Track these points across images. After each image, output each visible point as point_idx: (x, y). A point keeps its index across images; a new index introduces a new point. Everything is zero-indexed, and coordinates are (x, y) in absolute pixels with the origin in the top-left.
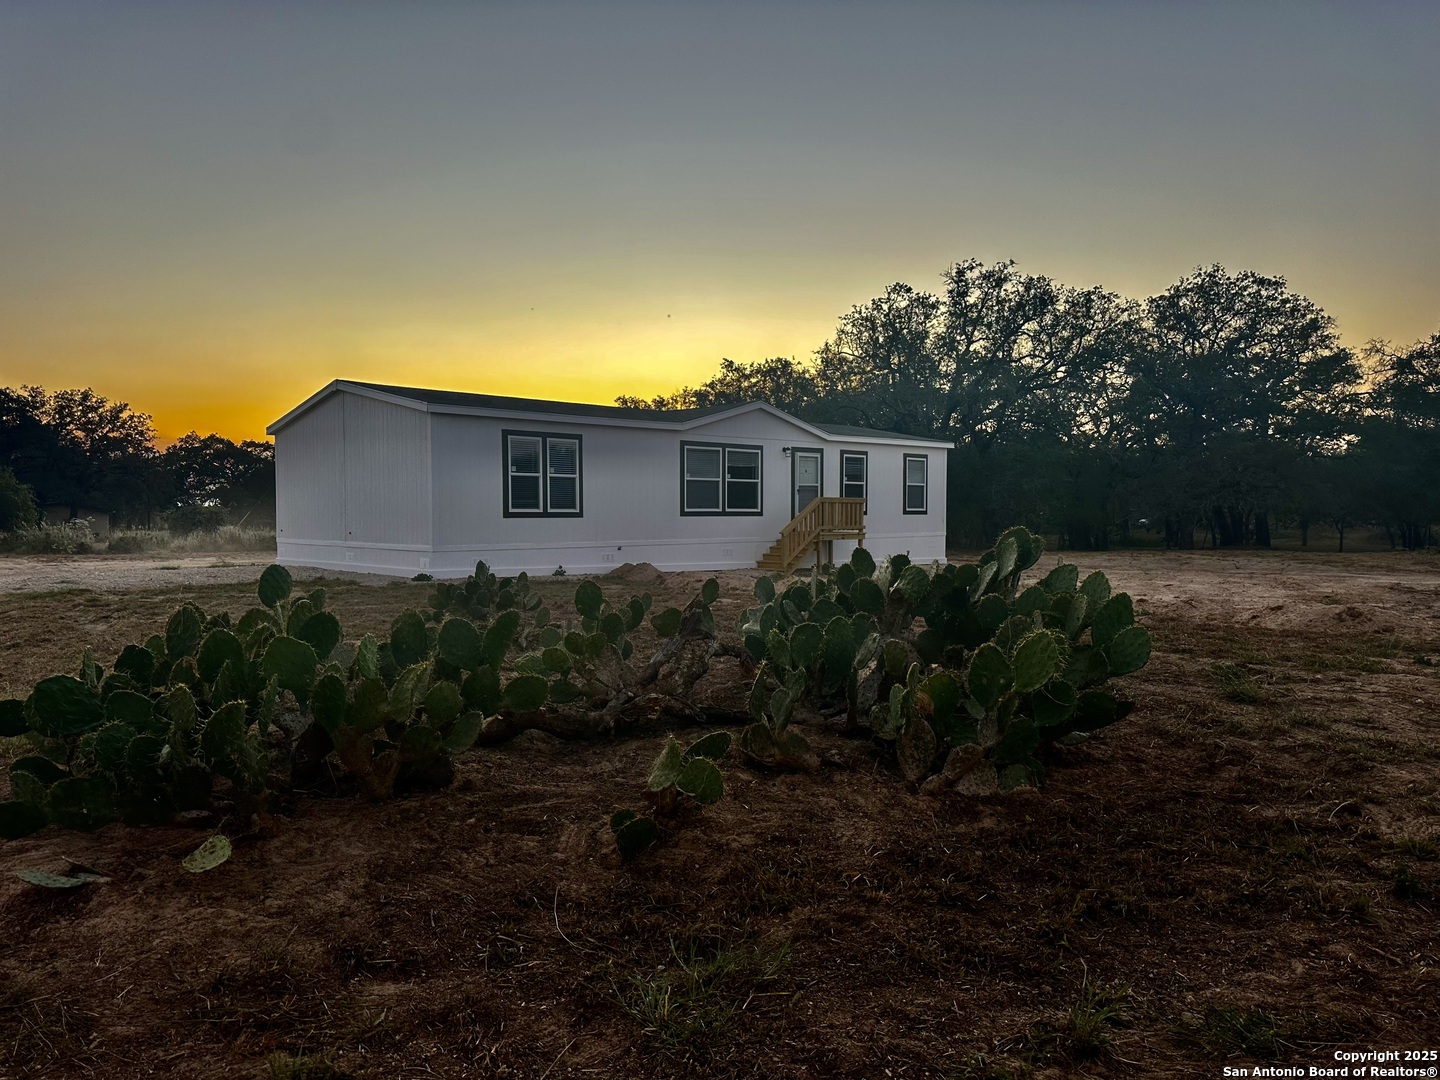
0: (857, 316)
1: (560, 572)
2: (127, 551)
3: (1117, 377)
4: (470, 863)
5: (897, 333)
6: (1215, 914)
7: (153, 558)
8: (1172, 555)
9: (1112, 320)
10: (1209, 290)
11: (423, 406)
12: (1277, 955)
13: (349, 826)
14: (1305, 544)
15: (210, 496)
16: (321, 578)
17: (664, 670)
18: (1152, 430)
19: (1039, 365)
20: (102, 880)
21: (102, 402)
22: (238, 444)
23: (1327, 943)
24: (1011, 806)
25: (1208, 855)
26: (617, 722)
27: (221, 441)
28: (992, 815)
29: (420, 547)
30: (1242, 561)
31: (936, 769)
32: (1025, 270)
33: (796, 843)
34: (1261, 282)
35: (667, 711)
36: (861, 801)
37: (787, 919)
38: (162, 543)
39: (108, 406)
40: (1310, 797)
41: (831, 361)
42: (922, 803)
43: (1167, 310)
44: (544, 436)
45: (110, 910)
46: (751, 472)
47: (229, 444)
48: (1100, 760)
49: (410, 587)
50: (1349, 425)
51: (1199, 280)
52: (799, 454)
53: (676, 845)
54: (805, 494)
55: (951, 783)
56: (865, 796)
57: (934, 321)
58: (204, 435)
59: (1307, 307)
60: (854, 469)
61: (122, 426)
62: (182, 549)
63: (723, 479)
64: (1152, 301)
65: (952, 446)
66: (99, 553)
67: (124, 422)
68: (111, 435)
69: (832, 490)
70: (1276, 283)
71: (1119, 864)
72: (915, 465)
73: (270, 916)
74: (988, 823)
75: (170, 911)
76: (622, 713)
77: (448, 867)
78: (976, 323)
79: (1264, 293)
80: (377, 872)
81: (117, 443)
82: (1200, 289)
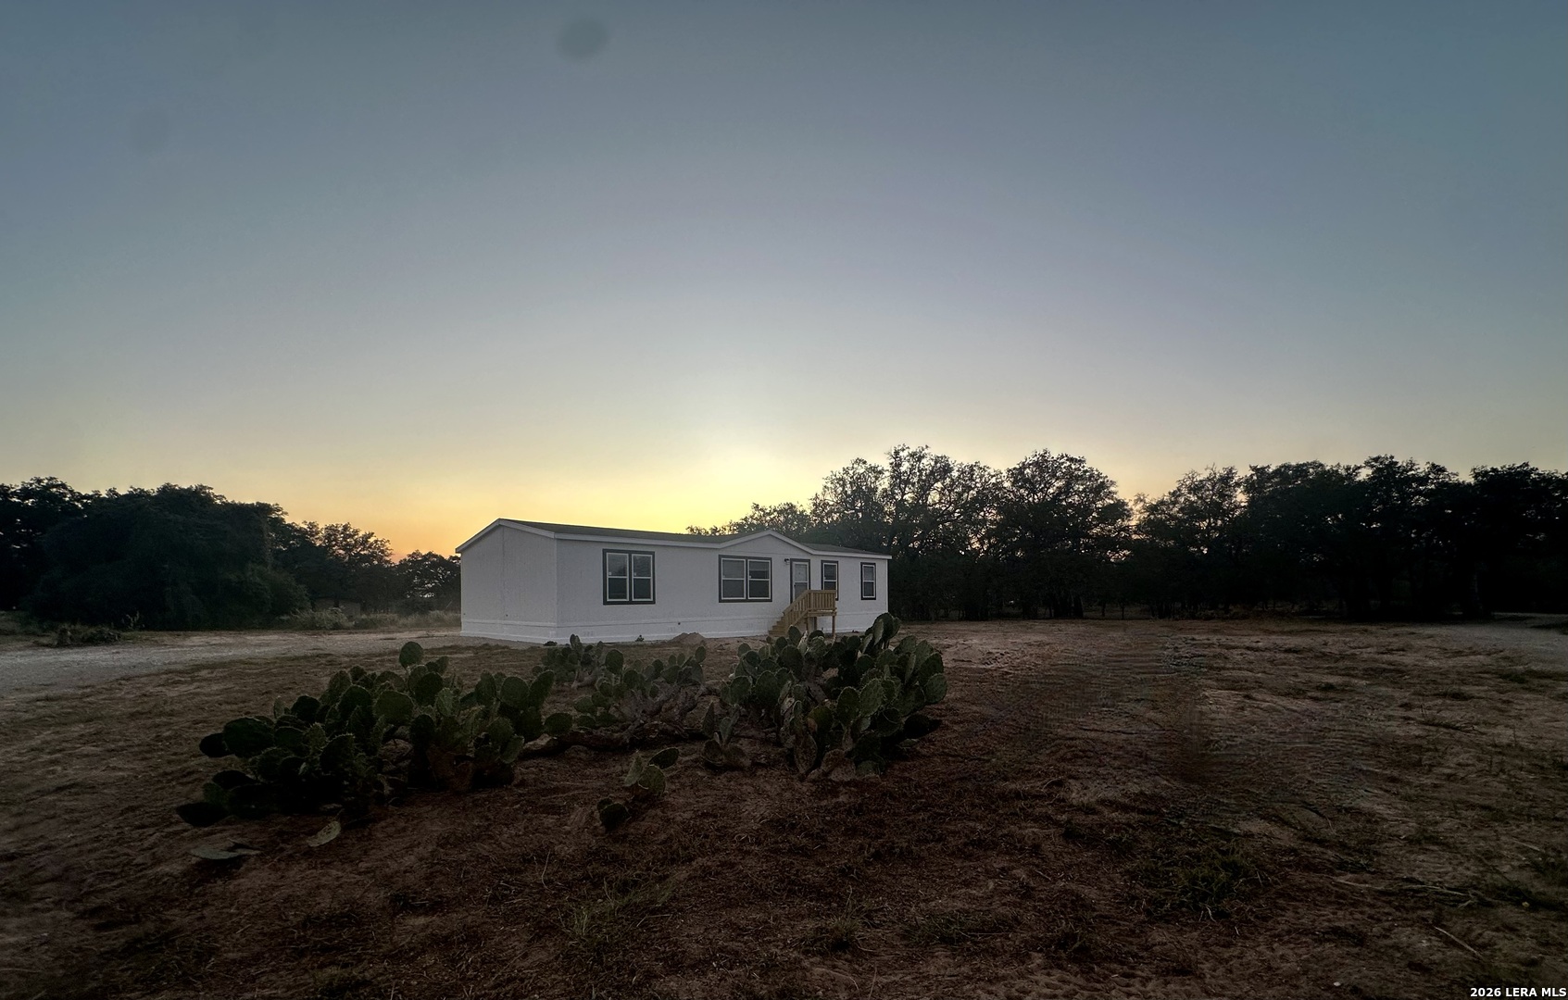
0: (834, 477)
1: (640, 639)
2: (366, 628)
3: (991, 514)
4: (507, 833)
5: (859, 487)
6: (953, 853)
7: (383, 632)
8: (1024, 623)
9: (986, 482)
10: (1042, 464)
11: (552, 535)
12: (981, 878)
13: (436, 812)
14: (1103, 615)
15: (428, 591)
16: (487, 645)
17: (666, 705)
18: (1015, 547)
19: (944, 508)
20: (253, 853)
21: (356, 532)
22: (447, 557)
23: (1013, 868)
24: (859, 786)
25: (963, 815)
26: (631, 739)
27: (435, 556)
28: (846, 793)
29: (549, 624)
30: (1063, 626)
31: (817, 765)
32: (935, 451)
33: (715, 816)
34: (1071, 460)
35: (663, 732)
36: (768, 787)
37: (691, 865)
38: (393, 622)
39: (361, 534)
40: (1039, 776)
41: (819, 505)
42: (805, 788)
43: (1018, 475)
44: (630, 552)
45: (254, 873)
46: (765, 574)
47: (441, 558)
48: (924, 756)
49: (542, 650)
50: (1127, 543)
51: (1035, 459)
52: (794, 563)
53: (643, 820)
54: (799, 588)
55: (826, 774)
56: (772, 784)
57: (881, 482)
58: (424, 552)
59: (1098, 475)
60: (830, 572)
61: (370, 547)
62: (405, 626)
63: (746, 579)
64: (1009, 471)
65: (890, 558)
66: (348, 628)
67: (372, 544)
68: (362, 553)
69: (816, 585)
70: (1080, 461)
71: (909, 823)
72: (868, 569)
73: (360, 874)
74: (842, 799)
75: (294, 872)
76: (635, 734)
77: (491, 837)
78: (907, 482)
79: (1073, 467)
80: (443, 842)
81: (367, 558)
82: (1036, 464)
